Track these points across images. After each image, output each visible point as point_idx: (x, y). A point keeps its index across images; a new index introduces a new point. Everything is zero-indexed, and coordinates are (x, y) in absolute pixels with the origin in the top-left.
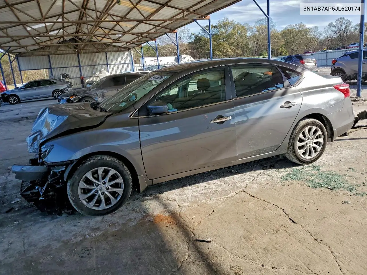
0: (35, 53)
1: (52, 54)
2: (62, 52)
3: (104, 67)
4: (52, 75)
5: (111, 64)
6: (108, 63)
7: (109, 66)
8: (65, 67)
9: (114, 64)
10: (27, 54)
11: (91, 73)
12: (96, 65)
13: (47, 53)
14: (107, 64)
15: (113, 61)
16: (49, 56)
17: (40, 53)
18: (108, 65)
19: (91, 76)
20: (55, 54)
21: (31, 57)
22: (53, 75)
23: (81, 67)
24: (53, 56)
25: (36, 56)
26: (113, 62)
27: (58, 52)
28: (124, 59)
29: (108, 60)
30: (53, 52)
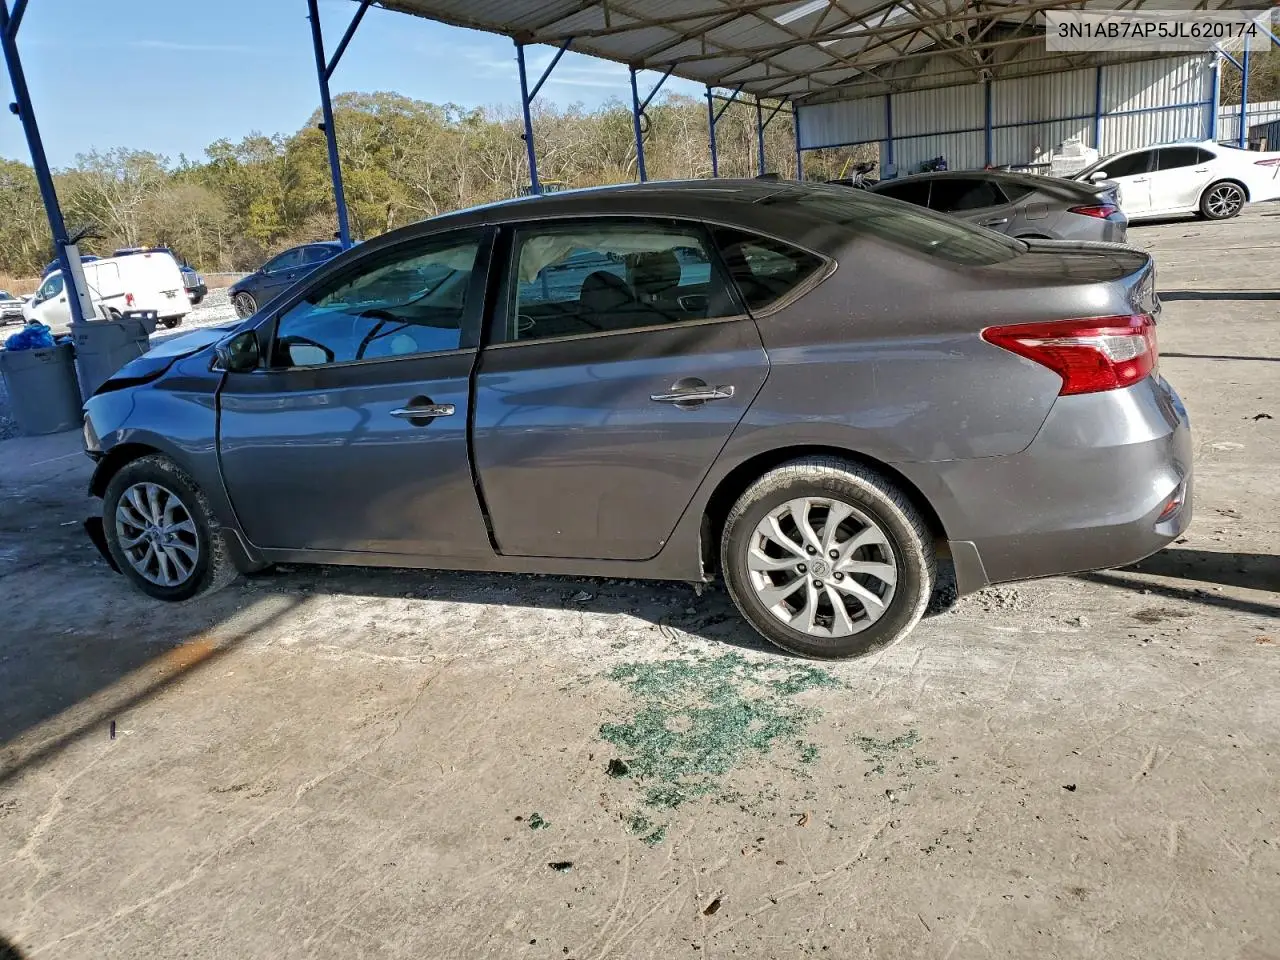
0: (848, 91)
1: (898, 91)
2: (932, 81)
3: (1080, 126)
4: (891, 162)
5: (1114, 111)
6: (1102, 111)
7: (1101, 121)
8: (936, 134)
9: (1125, 110)
10: (825, 96)
11: (1025, 150)
12: (1049, 122)
13: (884, 88)
14: (1097, 115)
15: (1123, 102)
16: (888, 96)
17: (864, 89)
18: (1097, 119)
19: (1025, 162)
20: (910, 90)
21: (836, 106)
22: (895, 162)
23: (994, 132)
24: (903, 95)
25: (848, 99)
26: (1126, 104)
27: (922, 82)
28: (1175, 89)
29: (1103, 96)
30: (902, 83)
